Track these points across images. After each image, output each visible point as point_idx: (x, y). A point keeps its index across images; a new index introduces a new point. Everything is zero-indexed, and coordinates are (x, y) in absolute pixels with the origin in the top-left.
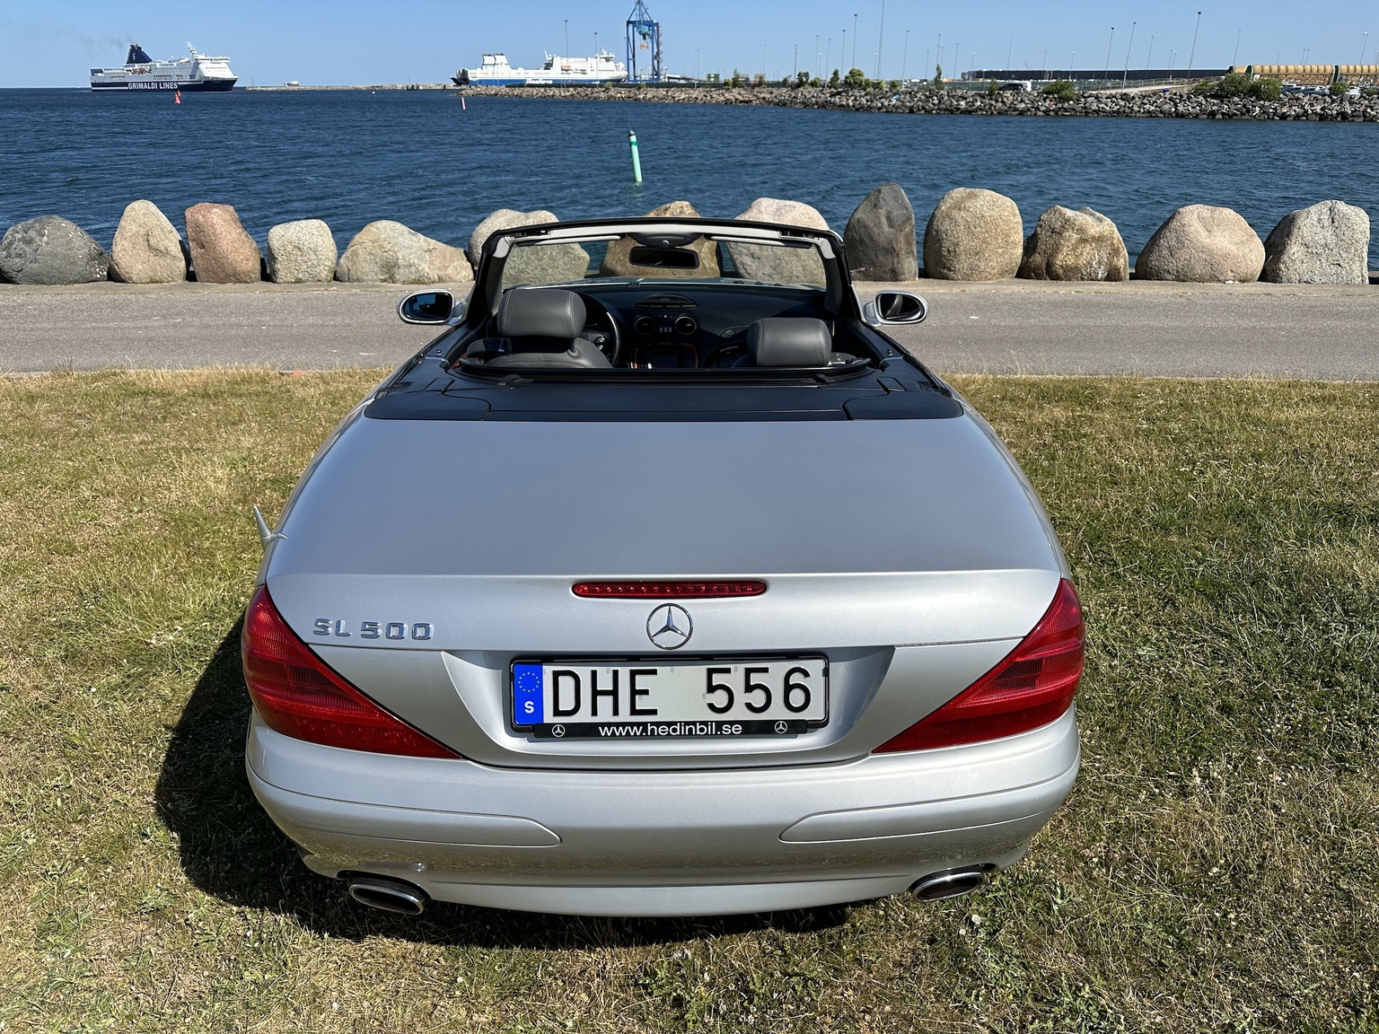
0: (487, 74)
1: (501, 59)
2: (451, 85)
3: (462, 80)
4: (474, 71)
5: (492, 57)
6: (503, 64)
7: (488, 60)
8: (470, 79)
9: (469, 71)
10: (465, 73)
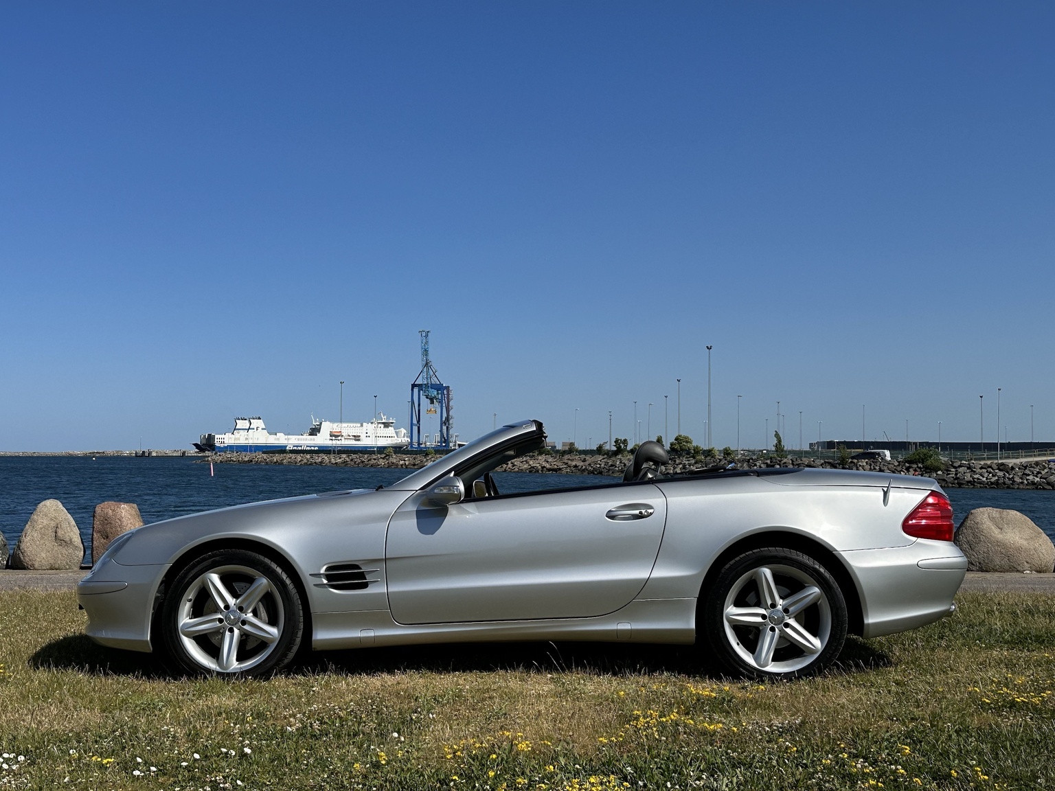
0: (239, 439)
1: (255, 423)
2: (193, 451)
3: (208, 445)
4: (223, 436)
5: (247, 421)
6: (260, 429)
7: (241, 424)
8: (217, 445)
9: (216, 436)
10: (210, 438)
